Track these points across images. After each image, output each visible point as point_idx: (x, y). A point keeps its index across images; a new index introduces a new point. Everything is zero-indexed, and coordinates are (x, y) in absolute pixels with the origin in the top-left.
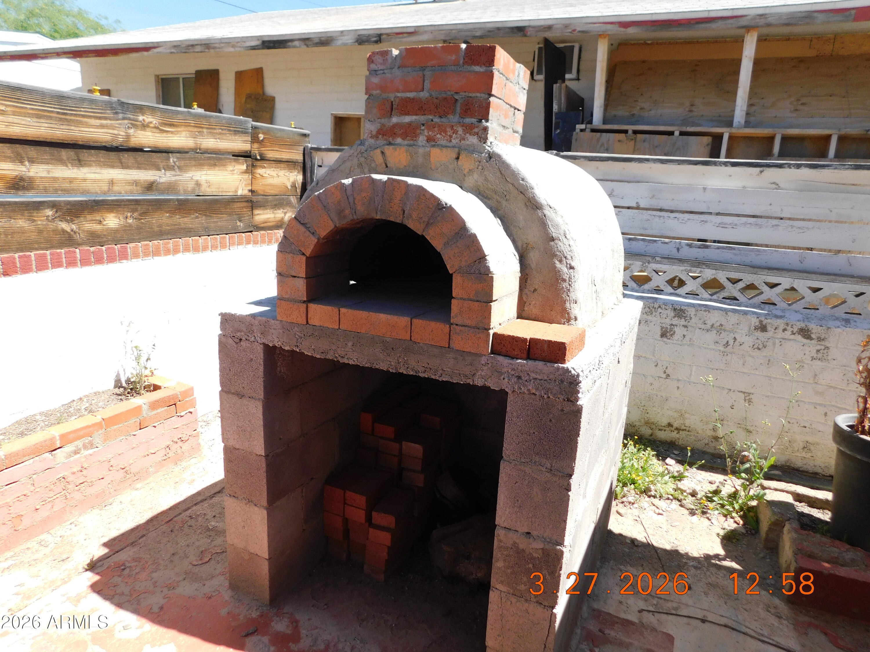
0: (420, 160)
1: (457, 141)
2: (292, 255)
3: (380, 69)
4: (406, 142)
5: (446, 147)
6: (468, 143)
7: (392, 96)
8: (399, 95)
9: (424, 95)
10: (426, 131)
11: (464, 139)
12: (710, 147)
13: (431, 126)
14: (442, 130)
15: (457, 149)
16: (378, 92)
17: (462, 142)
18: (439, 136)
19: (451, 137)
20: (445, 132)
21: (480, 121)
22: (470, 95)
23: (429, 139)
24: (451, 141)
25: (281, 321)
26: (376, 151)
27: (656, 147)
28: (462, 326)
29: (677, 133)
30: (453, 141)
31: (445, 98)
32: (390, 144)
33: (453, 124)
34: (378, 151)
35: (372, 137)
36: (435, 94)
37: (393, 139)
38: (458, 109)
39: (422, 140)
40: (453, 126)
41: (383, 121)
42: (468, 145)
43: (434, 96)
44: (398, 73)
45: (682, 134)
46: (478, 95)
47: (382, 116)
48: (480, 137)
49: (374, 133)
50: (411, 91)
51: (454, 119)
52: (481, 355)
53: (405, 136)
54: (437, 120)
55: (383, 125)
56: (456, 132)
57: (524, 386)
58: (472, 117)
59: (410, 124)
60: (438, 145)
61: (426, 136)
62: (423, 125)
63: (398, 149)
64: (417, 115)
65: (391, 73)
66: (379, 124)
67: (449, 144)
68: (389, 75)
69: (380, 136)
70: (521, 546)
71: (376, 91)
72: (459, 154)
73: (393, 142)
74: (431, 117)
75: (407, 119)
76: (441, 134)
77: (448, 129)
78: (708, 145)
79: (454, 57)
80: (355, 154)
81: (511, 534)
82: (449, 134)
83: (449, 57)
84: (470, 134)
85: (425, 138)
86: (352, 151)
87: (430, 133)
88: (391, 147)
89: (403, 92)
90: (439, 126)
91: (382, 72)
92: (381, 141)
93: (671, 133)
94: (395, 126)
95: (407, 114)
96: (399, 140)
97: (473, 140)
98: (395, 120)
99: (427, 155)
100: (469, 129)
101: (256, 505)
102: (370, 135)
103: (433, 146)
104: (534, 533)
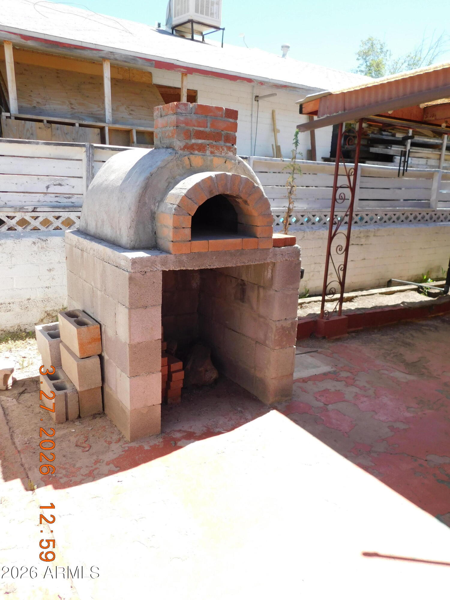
0: (209, 163)
1: (224, 154)
2: (183, 216)
3: (183, 112)
4: (200, 153)
5: (220, 157)
6: (229, 155)
7: (191, 128)
8: (196, 128)
9: (208, 130)
10: (210, 148)
11: (227, 153)
12: (100, 135)
13: (212, 146)
14: (217, 148)
15: (225, 158)
16: (184, 125)
17: (227, 155)
18: (216, 151)
19: (221, 152)
20: (219, 149)
21: (233, 145)
22: (228, 132)
23: (212, 153)
24: (221, 154)
25: (175, 254)
26: (185, 157)
27: (66, 134)
28: (263, 238)
29: (77, 125)
30: (222, 154)
31: (218, 133)
32: (192, 154)
33: (222, 146)
34: (186, 157)
35: (181, 149)
36: (212, 130)
37: (193, 151)
38: (223, 138)
39: (208, 153)
40: (222, 147)
41: (187, 141)
42: (229, 156)
43: (212, 131)
44: (194, 117)
45: (81, 125)
46: (231, 133)
47: (187, 139)
48: (234, 153)
49: (182, 147)
50: (201, 127)
51: (222, 143)
52: (269, 249)
53: (199, 150)
54: (214, 143)
55: (187, 144)
56: (223, 150)
57: (285, 257)
58: (229, 142)
59: (201, 144)
60: (216, 156)
61: (210, 151)
62: (208, 145)
63: (197, 157)
64: (204, 139)
65: (191, 116)
66: (185, 143)
67: (220, 155)
68: (190, 117)
69: (186, 149)
70: (284, 325)
71: (183, 124)
72: (226, 160)
73: (193, 153)
74: (211, 141)
75: (200, 141)
76: (217, 150)
77: (220, 148)
78: (98, 134)
79: (221, 113)
80: (175, 158)
81: (281, 322)
82: (220, 150)
83: (219, 113)
84: (230, 151)
85: (210, 152)
86: (172, 157)
87: (212, 149)
88: (194, 156)
89: (197, 127)
90: (216, 146)
91: (185, 114)
92: (186, 153)
93: (73, 125)
94: (193, 144)
95: (200, 139)
96: (196, 152)
97: (231, 154)
98: (193, 141)
99: (212, 161)
100: (229, 149)
101: (153, 373)
102: (180, 148)
103: (214, 156)
104: (288, 318)
